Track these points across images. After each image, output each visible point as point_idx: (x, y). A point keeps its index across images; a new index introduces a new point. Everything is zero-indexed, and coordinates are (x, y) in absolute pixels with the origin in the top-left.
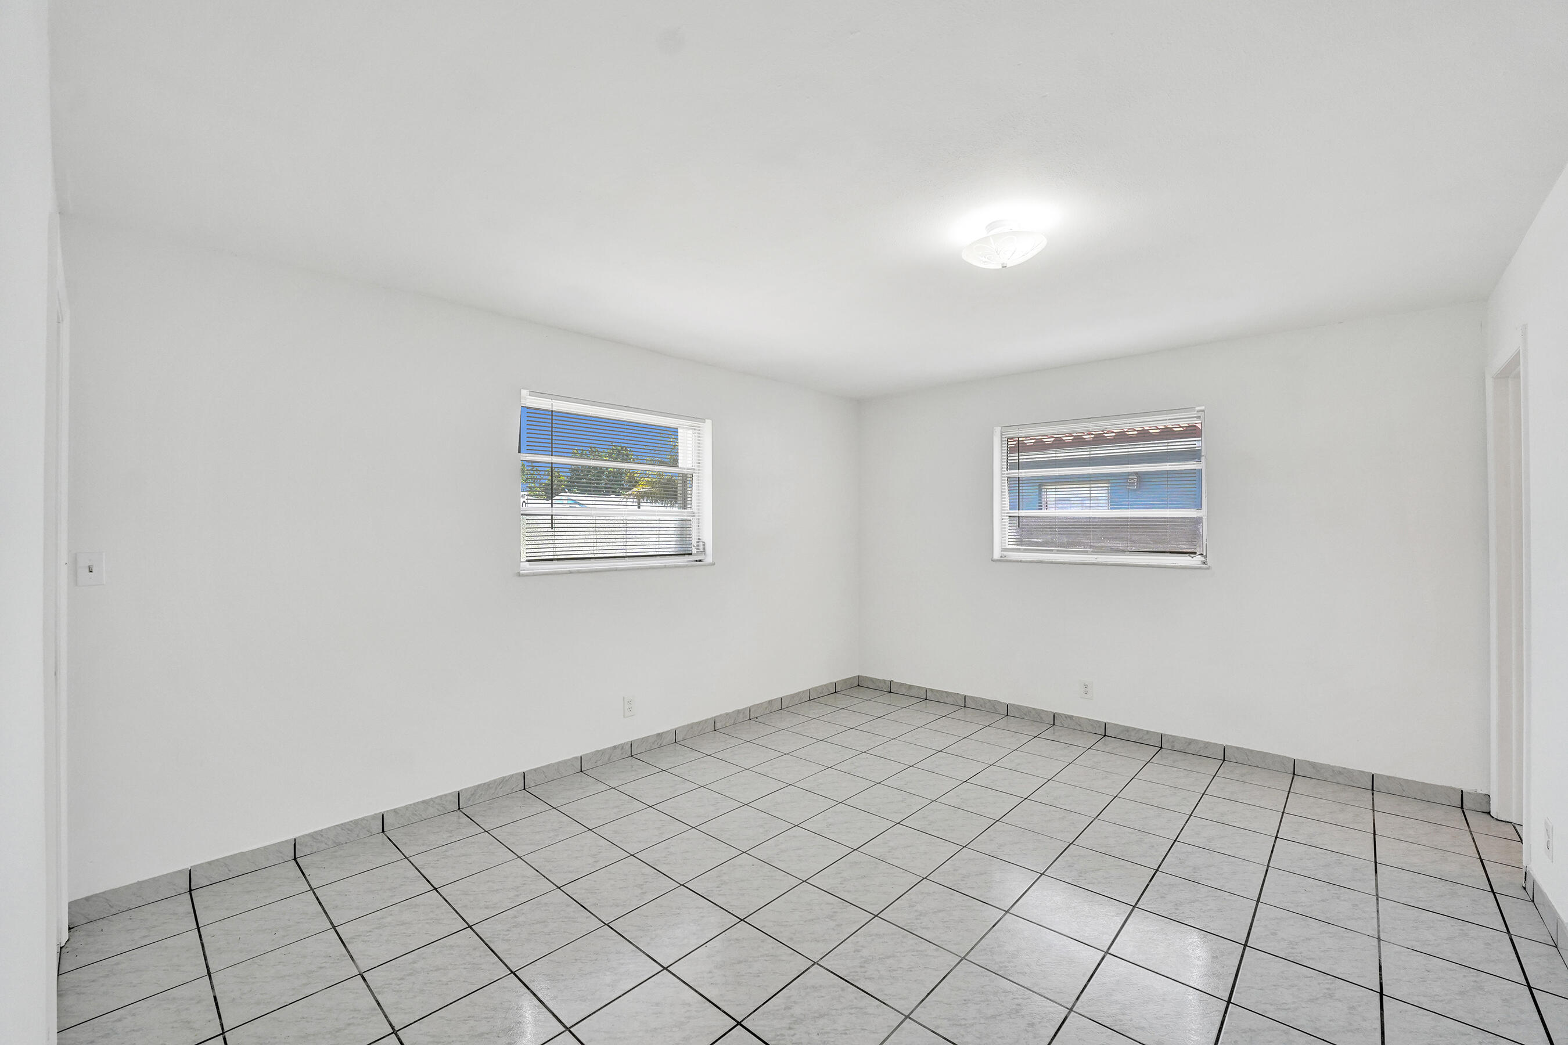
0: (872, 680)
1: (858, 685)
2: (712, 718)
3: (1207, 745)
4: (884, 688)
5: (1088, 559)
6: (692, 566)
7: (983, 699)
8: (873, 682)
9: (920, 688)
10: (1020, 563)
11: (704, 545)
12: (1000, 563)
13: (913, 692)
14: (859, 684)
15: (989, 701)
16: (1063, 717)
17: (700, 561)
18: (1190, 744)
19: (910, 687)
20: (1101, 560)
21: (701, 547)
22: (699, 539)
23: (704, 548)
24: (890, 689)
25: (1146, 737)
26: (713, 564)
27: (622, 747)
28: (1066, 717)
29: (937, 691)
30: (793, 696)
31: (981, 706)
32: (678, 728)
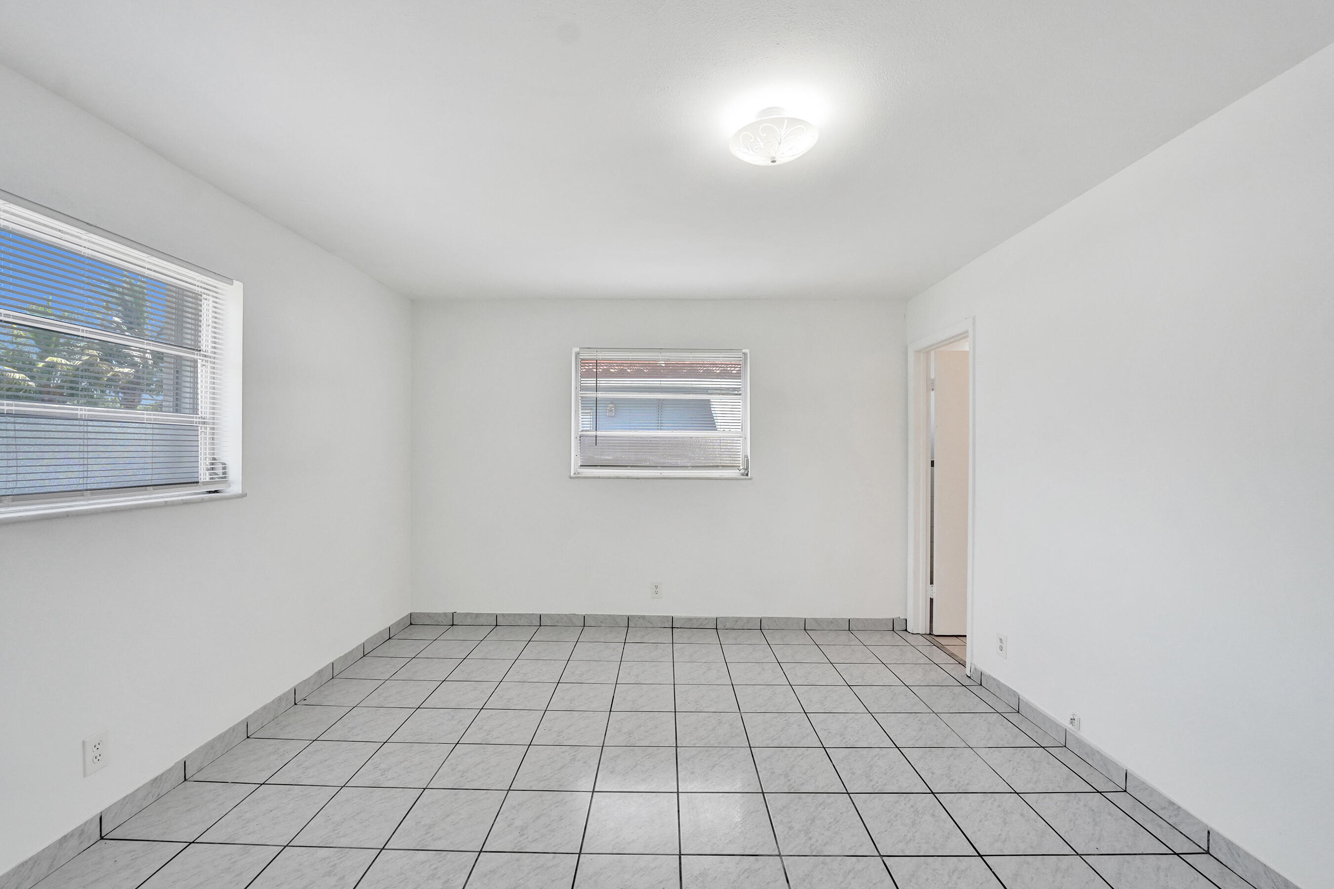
0: (428, 615)
1: (411, 624)
2: (242, 722)
3: (749, 620)
4: (444, 622)
5: (654, 474)
6: (202, 501)
7: (559, 615)
8: (430, 617)
9: (488, 614)
10: (598, 479)
11: (224, 468)
12: (578, 479)
13: (481, 621)
14: (412, 621)
15: (566, 615)
16: (637, 618)
17: (216, 492)
18: (737, 622)
19: (478, 615)
20: (665, 474)
21: (220, 471)
22: (214, 459)
23: (224, 473)
24: (452, 622)
25: (704, 623)
26: (243, 496)
27: (81, 831)
28: (639, 618)
29: (509, 615)
30: (346, 656)
31: (558, 622)
32: (188, 757)
